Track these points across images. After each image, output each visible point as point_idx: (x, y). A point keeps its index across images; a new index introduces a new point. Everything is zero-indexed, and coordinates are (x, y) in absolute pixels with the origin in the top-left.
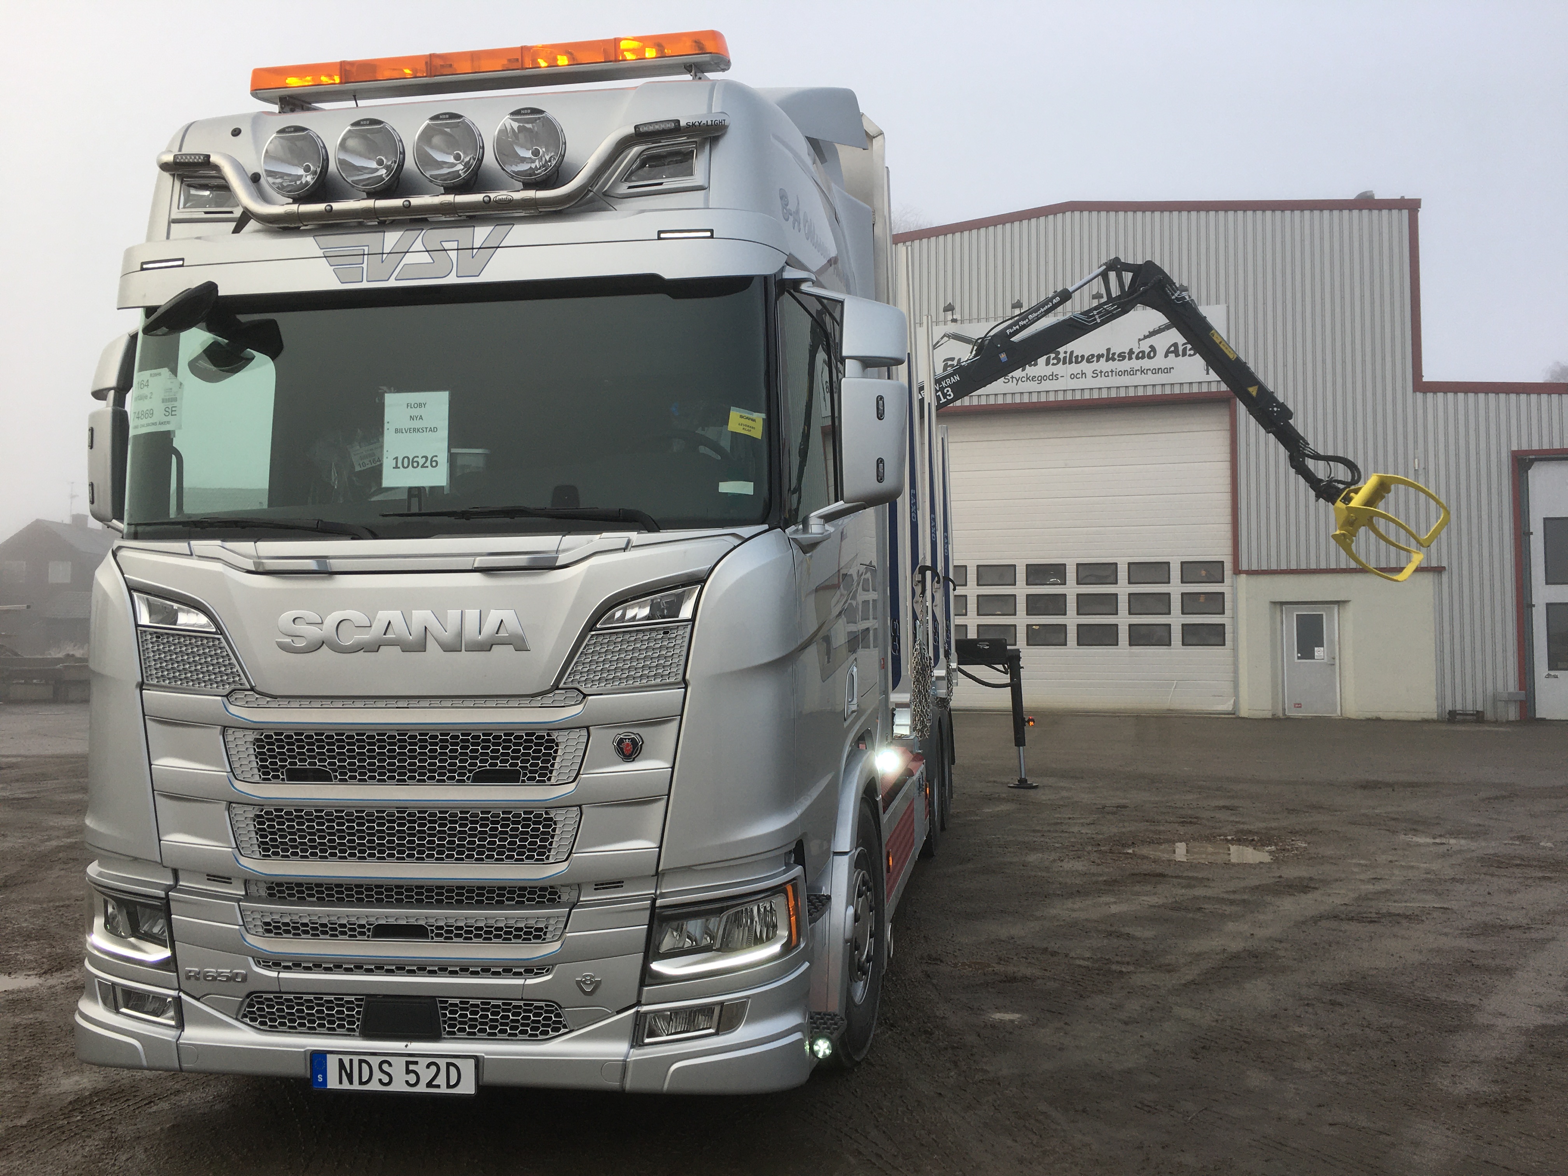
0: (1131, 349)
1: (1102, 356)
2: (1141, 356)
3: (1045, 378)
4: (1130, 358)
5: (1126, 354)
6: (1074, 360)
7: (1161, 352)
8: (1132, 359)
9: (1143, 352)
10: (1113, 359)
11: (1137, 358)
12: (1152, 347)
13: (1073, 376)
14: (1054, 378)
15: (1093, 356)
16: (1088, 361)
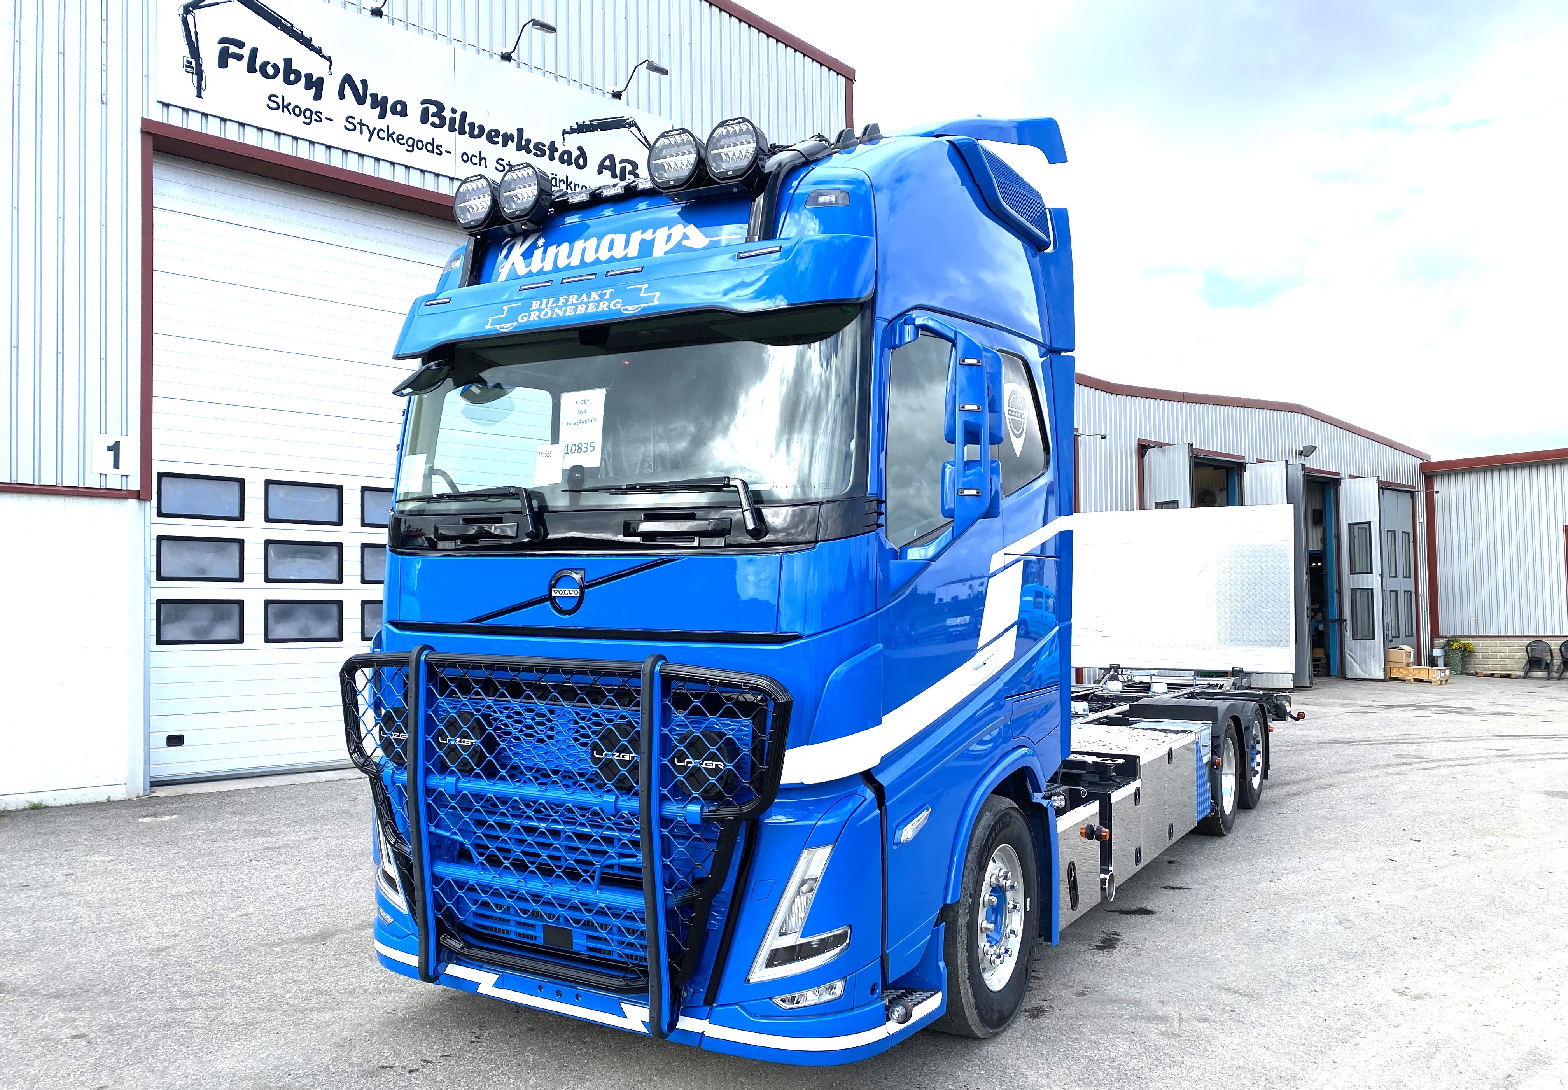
0: (553, 143)
1: (511, 138)
2: (566, 159)
3: (420, 145)
4: (552, 158)
5: (546, 148)
6: (467, 128)
7: (594, 162)
8: (554, 159)
9: (569, 153)
10: (529, 151)
11: (562, 161)
12: (580, 149)
13: (466, 158)
14: (435, 150)
15: (497, 133)
16: (491, 140)
